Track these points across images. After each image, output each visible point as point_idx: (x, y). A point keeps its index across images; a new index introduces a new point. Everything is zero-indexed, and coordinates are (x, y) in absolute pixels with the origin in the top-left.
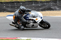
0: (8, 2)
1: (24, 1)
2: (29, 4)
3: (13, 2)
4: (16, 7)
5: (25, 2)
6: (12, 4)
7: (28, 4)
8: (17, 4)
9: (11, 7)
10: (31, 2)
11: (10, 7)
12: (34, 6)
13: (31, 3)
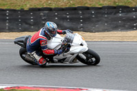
0: (63, 7)
1: (100, 6)
2: (111, 13)
3: (75, 9)
4: (82, 19)
5: (100, 8)
6: (73, 12)
7: (107, 14)
8: (83, 14)
9: (71, 19)
10: (115, 8)
11: (68, 19)
12: (121, 19)
13: (114, 10)
